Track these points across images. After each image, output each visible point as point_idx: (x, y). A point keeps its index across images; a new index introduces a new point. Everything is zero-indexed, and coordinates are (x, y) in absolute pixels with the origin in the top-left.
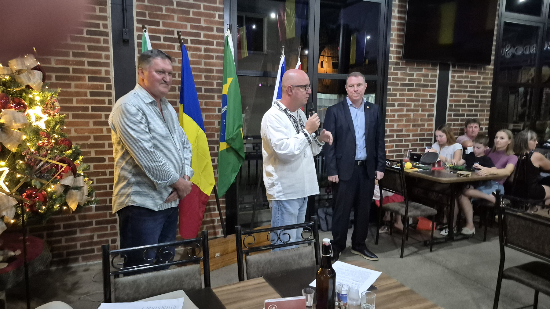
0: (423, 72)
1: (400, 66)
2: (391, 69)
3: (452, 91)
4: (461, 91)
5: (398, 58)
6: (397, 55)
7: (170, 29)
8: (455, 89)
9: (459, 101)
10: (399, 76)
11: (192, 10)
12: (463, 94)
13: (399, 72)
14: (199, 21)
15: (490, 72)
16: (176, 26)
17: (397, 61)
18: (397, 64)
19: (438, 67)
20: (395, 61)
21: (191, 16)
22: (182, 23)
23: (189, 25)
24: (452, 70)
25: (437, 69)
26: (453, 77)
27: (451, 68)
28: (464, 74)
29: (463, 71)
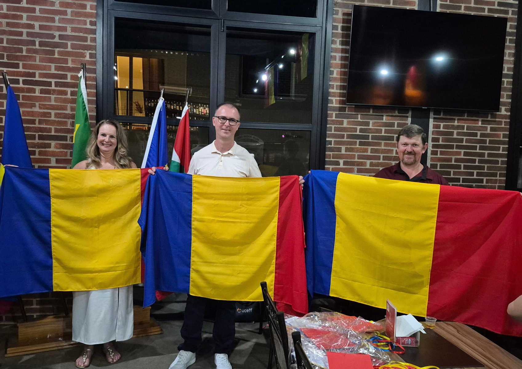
0: (384, 120)
1: (347, 112)
2: (333, 116)
3: (434, 146)
5: (342, 102)
6: (341, 99)
7: (31, 71)
9: (449, 160)
10: (345, 125)
11: (57, 50)
12: (455, 150)
13: (345, 121)
14: (66, 61)
16: (38, 67)
17: (341, 106)
18: (341, 109)
19: (410, 114)
20: (338, 106)
21: (56, 56)
22: (45, 64)
23: (53, 66)
24: (434, 118)
25: (407, 117)
26: (435, 127)
27: (432, 115)
28: (456, 123)
29: (455, 119)
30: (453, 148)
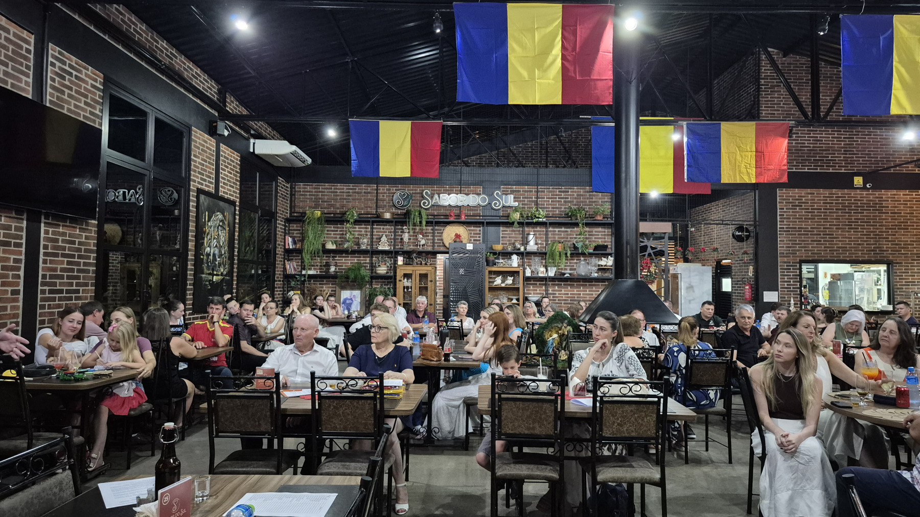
3: (45, 254)
4: (56, 255)
8: (50, 251)
9: (55, 270)
12: (60, 259)
15: (93, 229)
19: (25, 216)
24: (45, 223)
25: (23, 219)
26: (47, 232)
27: (43, 220)
28: (61, 230)
29: (59, 225)
30: (58, 257)
